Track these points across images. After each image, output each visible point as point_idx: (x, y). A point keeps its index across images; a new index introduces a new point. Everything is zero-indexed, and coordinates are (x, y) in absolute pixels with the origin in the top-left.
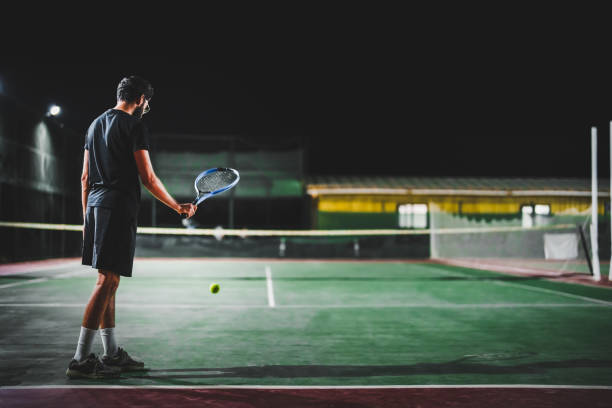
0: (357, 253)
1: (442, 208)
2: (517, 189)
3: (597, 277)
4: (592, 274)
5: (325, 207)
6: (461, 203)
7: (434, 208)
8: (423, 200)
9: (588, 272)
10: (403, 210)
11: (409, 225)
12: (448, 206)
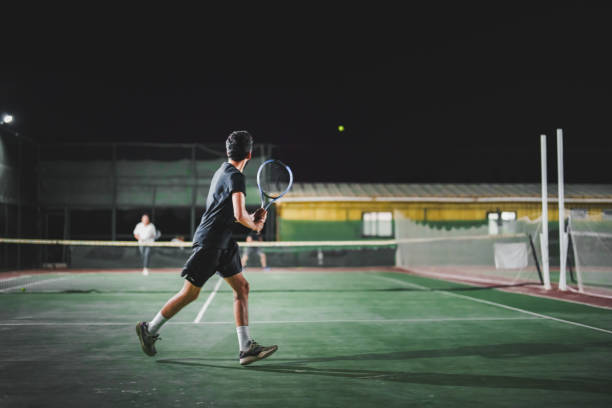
0: (321, 263)
1: (407, 215)
2: (483, 196)
3: (547, 286)
4: (542, 284)
5: (287, 215)
6: (426, 210)
7: (399, 215)
8: (388, 207)
9: (539, 281)
10: (367, 217)
11: (374, 233)
12: (413, 213)
